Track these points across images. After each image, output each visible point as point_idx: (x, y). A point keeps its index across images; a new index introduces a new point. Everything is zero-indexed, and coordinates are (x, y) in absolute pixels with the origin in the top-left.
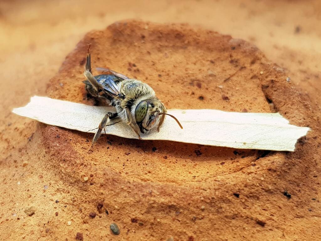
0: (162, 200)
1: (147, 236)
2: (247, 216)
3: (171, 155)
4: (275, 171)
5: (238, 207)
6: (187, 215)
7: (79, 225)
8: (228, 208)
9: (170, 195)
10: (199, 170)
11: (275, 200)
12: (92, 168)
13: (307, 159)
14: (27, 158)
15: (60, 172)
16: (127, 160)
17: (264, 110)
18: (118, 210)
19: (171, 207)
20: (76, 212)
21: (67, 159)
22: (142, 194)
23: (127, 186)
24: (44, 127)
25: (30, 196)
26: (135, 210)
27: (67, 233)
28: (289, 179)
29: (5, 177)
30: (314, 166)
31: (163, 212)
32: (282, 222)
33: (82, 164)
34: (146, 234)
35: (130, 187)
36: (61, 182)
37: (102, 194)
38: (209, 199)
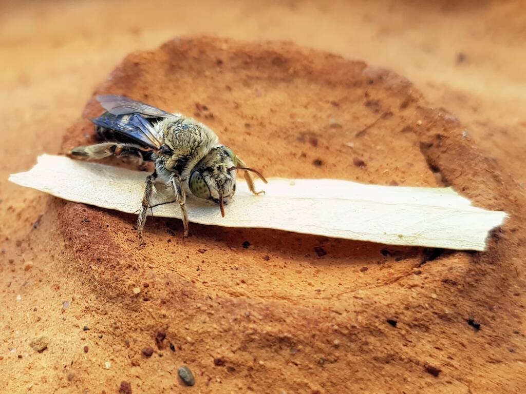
0: (268, 328)
1: (241, 389)
2: (409, 359)
3: (276, 255)
4: (454, 284)
5: (394, 343)
6: (310, 355)
7: (124, 369)
8: (378, 344)
9: (281, 321)
10: (325, 279)
11: (455, 332)
12: (146, 273)
13: (503, 265)
15: (90, 280)
16: (203, 262)
17: (426, 183)
18: (193, 344)
19: (283, 341)
20: (118, 348)
21: (104, 257)
22: (234, 317)
23: (206, 305)
24: (61, 205)
25: (39, 319)
28: (477, 298)
30: (515, 278)
31: (269, 350)
33: (130, 266)
34: (240, 386)
35: (211, 306)
36: (93, 296)
38: (347, 329)
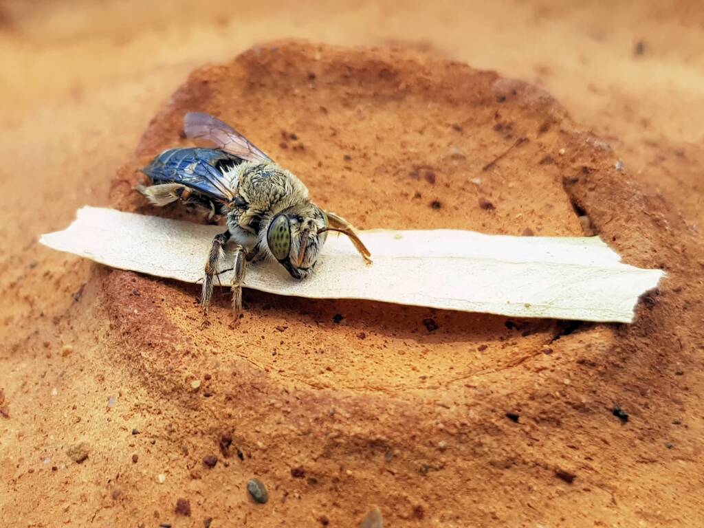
0: (356, 429)
1: (324, 505)
2: (535, 462)
3: (374, 332)
4: (593, 365)
5: (516, 442)
6: (409, 461)
7: (181, 483)
8: (495, 445)
9: (373, 419)
10: (433, 362)
11: (596, 426)
12: (208, 361)
13: (661, 337)
14: (70, 339)
15: (140, 370)
16: (282, 343)
17: (568, 231)
18: (264, 451)
19: (376, 445)
20: (174, 456)
21: (156, 341)
22: (315, 416)
23: (281, 400)
24: (106, 272)
25: (79, 420)
26: (299, 452)
27: (158, 499)
28: (624, 380)
29: (25, 379)
30: (677, 352)
31: (359, 456)
32: (611, 474)
33: (188, 353)
34: (324, 502)
35: (288, 402)
36: (143, 391)
37: (230, 416)
38: (456, 427)
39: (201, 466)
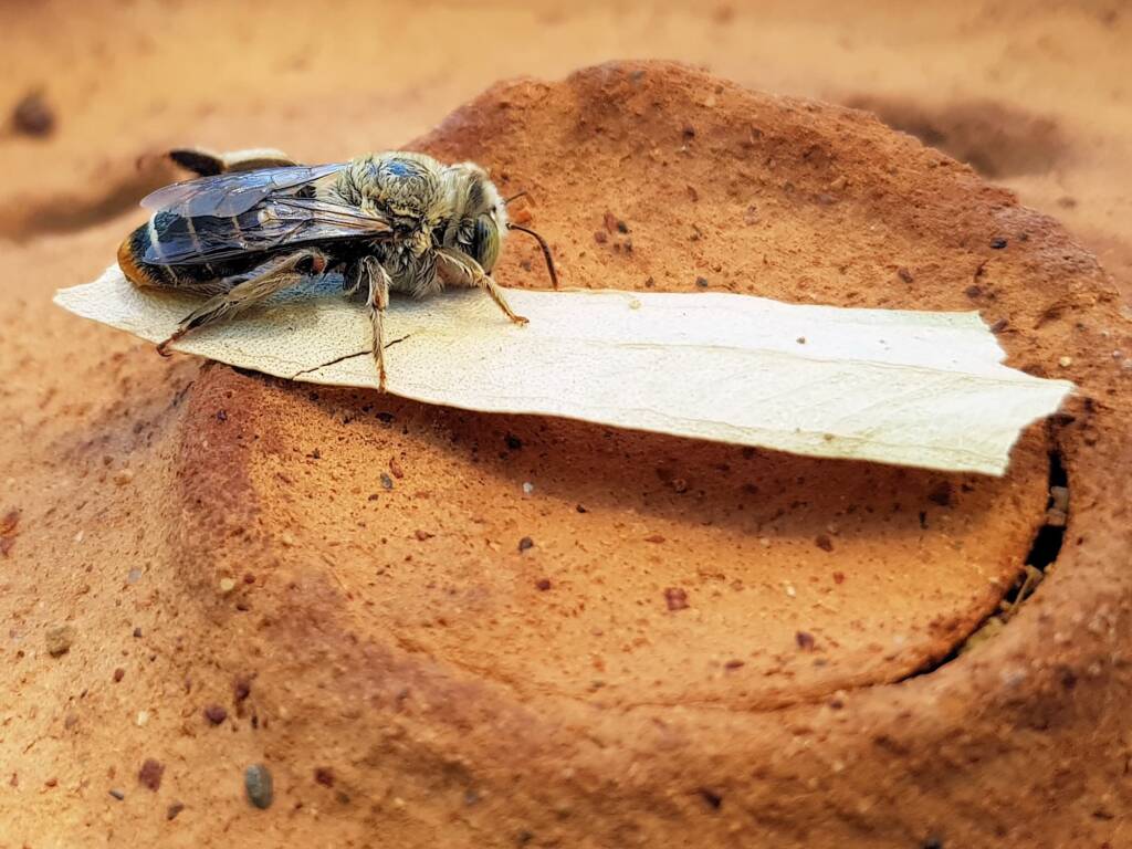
0: (430, 734)
1: (349, 843)
4: (902, 751)
6: (501, 815)
7: (165, 735)
8: (661, 835)
9: (463, 726)
12: (265, 555)
14: (139, 461)
16: (408, 559)
22: (375, 691)
23: (338, 648)
25: (88, 590)
27: (124, 748)
28: (966, 797)
29: (56, 504)
33: (242, 531)
34: (349, 838)
35: (346, 656)
36: (171, 572)
37: (258, 651)
38: (597, 783)
39: (201, 718)
